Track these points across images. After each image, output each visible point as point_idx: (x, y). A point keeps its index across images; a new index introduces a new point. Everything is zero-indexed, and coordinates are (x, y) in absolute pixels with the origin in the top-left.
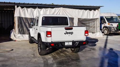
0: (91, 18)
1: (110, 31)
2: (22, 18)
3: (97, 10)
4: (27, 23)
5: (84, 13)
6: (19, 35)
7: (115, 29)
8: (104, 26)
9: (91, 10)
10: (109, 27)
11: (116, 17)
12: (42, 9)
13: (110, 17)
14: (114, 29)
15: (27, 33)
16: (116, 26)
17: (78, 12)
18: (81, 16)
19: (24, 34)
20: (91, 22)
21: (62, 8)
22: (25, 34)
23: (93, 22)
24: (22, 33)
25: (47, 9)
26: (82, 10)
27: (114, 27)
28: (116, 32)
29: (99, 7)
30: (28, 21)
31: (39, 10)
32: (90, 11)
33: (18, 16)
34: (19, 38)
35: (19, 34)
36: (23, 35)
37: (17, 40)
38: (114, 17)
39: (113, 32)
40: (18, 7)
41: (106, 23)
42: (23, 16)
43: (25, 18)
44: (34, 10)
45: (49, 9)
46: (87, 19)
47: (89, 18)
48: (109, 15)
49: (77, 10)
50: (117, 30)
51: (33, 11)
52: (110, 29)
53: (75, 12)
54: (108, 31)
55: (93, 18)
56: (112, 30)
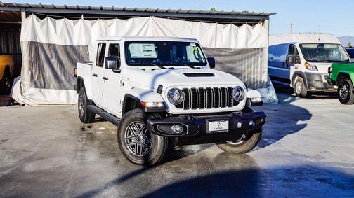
0: (241, 46)
1: (310, 86)
2: (41, 44)
3: (258, 26)
4: (54, 57)
5: (218, 32)
6: (33, 90)
7: (325, 81)
8: (296, 70)
9: (240, 25)
10: (307, 74)
11: (336, 46)
12: (94, 23)
13: (316, 47)
14: (321, 81)
15: (54, 86)
16: (326, 72)
17: (201, 29)
19: (45, 87)
21: (152, 19)
22: (49, 88)
24: (39, 85)
25: (109, 21)
26: (214, 25)
27: (320, 75)
28: (326, 88)
29: (266, 16)
30: (56, 52)
31: (88, 23)
32: (237, 27)
33: (30, 39)
34: (33, 97)
35: (31, 86)
36: (42, 90)
37: (26, 102)
39: (317, 89)
40: (28, 14)
41: (299, 63)
42: (42, 39)
43: (49, 45)
44: (72, 25)
45: (115, 23)
47: (233, 46)
49: (198, 24)
50: (328, 82)
52: (308, 80)
53: (192, 31)
54: (304, 86)
55: (245, 48)
56: (313, 82)
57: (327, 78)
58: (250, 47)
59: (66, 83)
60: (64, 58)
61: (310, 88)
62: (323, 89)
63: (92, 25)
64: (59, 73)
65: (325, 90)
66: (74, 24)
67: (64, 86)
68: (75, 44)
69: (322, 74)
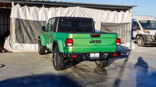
0: (120, 22)
1: (146, 41)
2: (22, 20)
3: (127, 12)
4: (28, 27)
5: (109, 15)
6: (17, 44)
7: (153, 38)
8: (138, 33)
9: (120, 11)
10: (144, 35)
12: (50, 9)
13: (146, 22)
14: (152, 39)
15: (28, 42)
16: (154, 34)
17: (101, 13)
18: (105, 19)
19: (23, 43)
20: (120, 29)
21: (78, 7)
22: (26, 43)
23: (122, 28)
24: (20, 42)
25: (57, 8)
26: (107, 11)
27: (151, 36)
28: (154, 42)
29: (131, 7)
30: (29, 24)
31: (46, 9)
32: (117, 12)
33: (16, 17)
34: (17, 48)
35: (16, 42)
36: (22, 44)
37: (14, 51)
38: (151, 22)
39: (150, 42)
40: (15, 4)
41: (140, 30)
42: (22, 17)
43: (26, 20)
45: (60, 9)
46: (114, 24)
47: (116, 22)
48: (144, 19)
49: (100, 11)
51: (37, 10)
52: (145, 38)
53: (97, 14)
54: (143, 41)
55: (121, 22)
56: (148, 39)
57: (154, 37)
58: (124, 22)
59: (34, 41)
60: (33, 28)
61: (146, 42)
62: (153, 42)
63: (48, 10)
64: (31, 35)
65: (153, 43)
66: (39, 10)
68: (40, 20)
69: (152, 35)
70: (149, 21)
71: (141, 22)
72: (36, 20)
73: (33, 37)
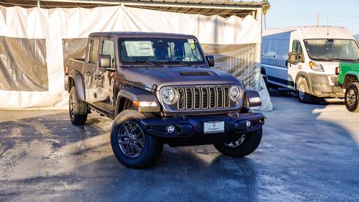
1: (314, 89)
3: (249, 17)
7: (331, 84)
8: (301, 70)
11: (348, 42)
12: (52, 12)
13: (323, 42)
14: (328, 84)
16: (333, 73)
21: (121, 8)
25: (71, 10)
26: (195, 16)
27: (326, 76)
28: (333, 92)
30: (6, 46)
31: (45, 11)
32: (223, 19)
38: (336, 43)
39: (322, 93)
41: (303, 62)
45: (78, 12)
48: (318, 36)
49: (177, 15)
50: (336, 85)
51: (23, 15)
52: (313, 83)
53: (169, 22)
54: (308, 90)
56: (319, 85)
57: (334, 80)
58: (239, 42)
59: (17, 84)
60: (14, 54)
61: (314, 91)
62: (330, 93)
63: (49, 15)
64: (10, 71)
66: (28, 13)
67: (15, 86)
68: (29, 37)
69: (329, 75)
70: (331, 40)
71: (309, 42)
72: (21, 36)
73: (14, 75)
